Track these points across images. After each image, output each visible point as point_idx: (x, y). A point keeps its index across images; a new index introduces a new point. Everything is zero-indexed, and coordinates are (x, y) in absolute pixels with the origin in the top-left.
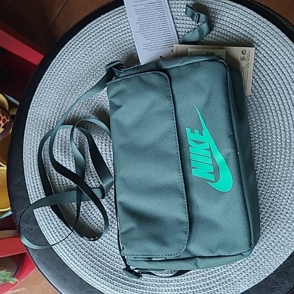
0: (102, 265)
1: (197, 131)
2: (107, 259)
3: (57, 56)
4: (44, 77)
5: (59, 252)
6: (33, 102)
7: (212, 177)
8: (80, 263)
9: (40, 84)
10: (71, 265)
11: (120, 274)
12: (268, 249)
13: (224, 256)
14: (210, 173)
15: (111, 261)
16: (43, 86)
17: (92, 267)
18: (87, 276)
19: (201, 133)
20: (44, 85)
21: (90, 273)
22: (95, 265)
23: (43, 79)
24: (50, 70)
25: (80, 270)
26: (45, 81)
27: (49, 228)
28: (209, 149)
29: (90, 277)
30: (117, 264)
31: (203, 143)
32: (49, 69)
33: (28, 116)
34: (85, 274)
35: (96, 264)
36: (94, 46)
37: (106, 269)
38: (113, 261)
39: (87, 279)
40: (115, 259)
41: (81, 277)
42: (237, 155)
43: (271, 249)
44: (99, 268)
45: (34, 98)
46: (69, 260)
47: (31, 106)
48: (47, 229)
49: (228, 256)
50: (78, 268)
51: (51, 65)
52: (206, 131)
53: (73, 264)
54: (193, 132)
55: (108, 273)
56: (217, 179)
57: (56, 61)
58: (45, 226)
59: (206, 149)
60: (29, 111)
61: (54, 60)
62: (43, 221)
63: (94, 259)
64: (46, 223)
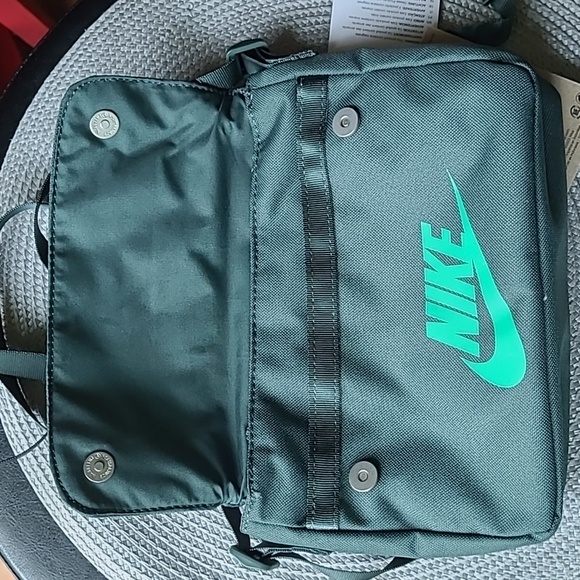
0: (148, 541)
1: (446, 234)
2: (163, 527)
3: (101, 19)
4: (61, 63)
5: (44, 495)
6: (24, 120)
7: (474, 348)
8: (93, 530)
9: (48, 80)
10: (71, 531)
11: (190, 569)
12: (551, 555)
13: (485, 536)
14: (470, 337)
15: (173, 535)
16: (55, 84)
17: (124, 543)
18: (108, 562)
19: (456, 240)
20: (59, 84)
21: (116, 556)
22: (131, 540)
23: (57, 68)
24: (78, 49)
25: (93, 546)
26: (63, 74)
27: (28, 434)
28: (474, 281)
29: (114, 566)
30: (187, 544)
31: (460, 263)
32: (76, 45)
33: (9, 152)
34: (103, 556)
35: (133, 537)
36: (198, 10)
37: (157, 551)
38: (177, 534)
39: (107, 569)
40: (181, 532)
41: (92, 562)
42: (542, 304)
43: (558, 557)
44: (141, 548)
45: (29, 109)
46: (68, 518)
47: (19, 130)
48: (21, 436)
49: (495, 537)
50: (87, 539)
51: (83, 36)
52: (469, 236)
53: (78, 529)
54: (437, 234)
55: (162, 563)
56: (486, 354)
57: (97, 28)
58: (18, 428)
59: (466, 280)
60: (13, 141)
61: (92, 27)
62: (13, 415)
63: (130, 525)
64: (22, 421)
